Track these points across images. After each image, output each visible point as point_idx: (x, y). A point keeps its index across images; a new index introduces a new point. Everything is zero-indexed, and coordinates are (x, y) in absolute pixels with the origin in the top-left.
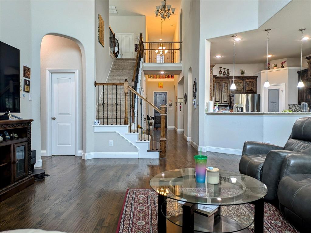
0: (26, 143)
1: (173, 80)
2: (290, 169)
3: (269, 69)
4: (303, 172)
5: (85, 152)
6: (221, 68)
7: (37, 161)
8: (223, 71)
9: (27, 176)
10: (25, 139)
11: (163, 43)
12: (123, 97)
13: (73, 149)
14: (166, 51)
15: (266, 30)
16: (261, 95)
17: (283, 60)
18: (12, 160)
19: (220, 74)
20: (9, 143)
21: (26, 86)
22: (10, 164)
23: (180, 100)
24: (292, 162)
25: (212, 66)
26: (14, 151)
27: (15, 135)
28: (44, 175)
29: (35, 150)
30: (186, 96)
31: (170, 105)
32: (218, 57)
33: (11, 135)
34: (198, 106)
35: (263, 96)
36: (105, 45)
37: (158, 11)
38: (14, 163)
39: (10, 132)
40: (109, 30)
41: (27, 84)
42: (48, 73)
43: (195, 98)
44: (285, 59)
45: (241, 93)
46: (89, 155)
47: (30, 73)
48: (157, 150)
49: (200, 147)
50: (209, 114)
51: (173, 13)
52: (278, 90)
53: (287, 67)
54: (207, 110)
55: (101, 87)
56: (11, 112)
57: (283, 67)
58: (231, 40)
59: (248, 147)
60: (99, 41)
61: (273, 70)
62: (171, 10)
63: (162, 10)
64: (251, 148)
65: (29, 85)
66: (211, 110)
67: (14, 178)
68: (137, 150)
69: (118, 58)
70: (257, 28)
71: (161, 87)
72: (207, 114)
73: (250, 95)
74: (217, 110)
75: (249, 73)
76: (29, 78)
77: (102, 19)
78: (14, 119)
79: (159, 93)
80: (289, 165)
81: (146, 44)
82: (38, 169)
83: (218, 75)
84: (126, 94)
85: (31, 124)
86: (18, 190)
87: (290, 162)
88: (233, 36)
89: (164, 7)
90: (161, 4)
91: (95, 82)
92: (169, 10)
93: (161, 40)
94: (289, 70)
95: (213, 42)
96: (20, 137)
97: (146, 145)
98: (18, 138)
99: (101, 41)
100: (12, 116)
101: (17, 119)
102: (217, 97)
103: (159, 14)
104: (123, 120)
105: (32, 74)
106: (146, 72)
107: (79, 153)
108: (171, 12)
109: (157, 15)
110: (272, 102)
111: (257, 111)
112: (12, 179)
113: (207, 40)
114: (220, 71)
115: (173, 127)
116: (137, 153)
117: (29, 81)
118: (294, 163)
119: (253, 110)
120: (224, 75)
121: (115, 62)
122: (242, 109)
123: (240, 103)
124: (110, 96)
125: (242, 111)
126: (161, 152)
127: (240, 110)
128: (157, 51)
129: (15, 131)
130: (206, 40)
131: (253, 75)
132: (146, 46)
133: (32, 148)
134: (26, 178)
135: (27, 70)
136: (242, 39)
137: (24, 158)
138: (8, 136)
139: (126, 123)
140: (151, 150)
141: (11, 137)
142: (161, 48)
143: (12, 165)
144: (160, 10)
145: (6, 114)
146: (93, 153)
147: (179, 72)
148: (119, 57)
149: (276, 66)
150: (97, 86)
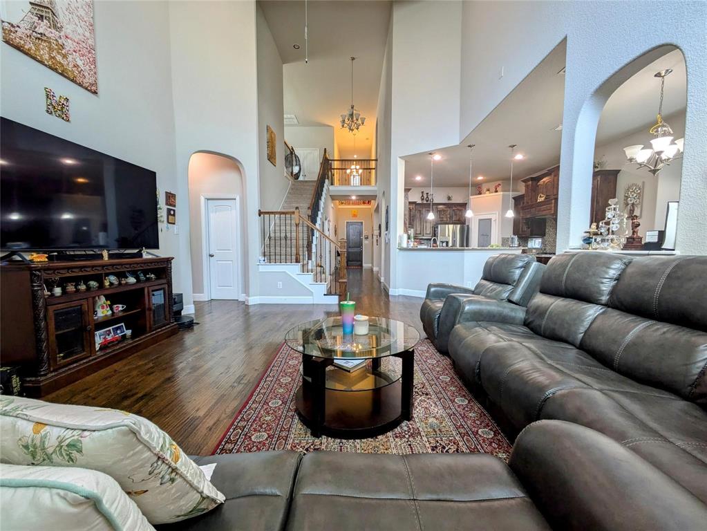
0: (166, 286)
1: (370, 207)
2: (464, 316)
3: (480, 193)
4: (477, 320)
5: (249, 296)
6: (423, 192)
7: (184, 307)
8: (425, 196)
9: (168, 325)
10: (164, 281)
11: (356, 160)
12: (294, 228)
13: (234, 293)
14: (360, 171)
15: (469, 146)
16: (470, 226)
17: (497, 183)
18: (147, 306)
19: (423, 200)
20: (142, 285)
21: (170, 217)
22: (143, 311)
23: (376, 232)
24: (467, 308)
25: (407, 190)
26: (149, 296)
27: (153, 276)
28: (193, 323)
29: (182, 294)
30: (380, 226)
31: (367, 238)
32: (419, 178)
33: (148, 276)
34: (389, 240)
35: (473, 227)
36: (277, 165)
37: (344, 121)
38: (150, 309)
39: (145, 272)
40: (284, 144)
41: (171, 213)
42: (202, 199)
43: (387, 230)
44: (500, 182)
45: (448, 224)
46: (253, 300)
47: (175, 200)
48: (335, 294)
49: (390, 290)
50: (402, 249)
51: (363, 123)
52: (490, 219)
53: (502, 191)
54: (400, 244)
55: (267, 216)
56: (146, 248)
57: (496, 191)
58: (429, 158)
59: (432, 289)
60: (269, 159)
61: (485, 195)
62: (359, 120)
63: (349, 120)
64: (435, 291)
65: (174, 215)
66: (405, 245)
67: (150, 328)
68: (311, 294)
69: (299, 179)
70: (458, 143)
71: (355, 216)
72: (400, 249)
73: (459, 226)
74: (412, 244)
75: (457, 199)
76: (175, 206)
77: (272, 132)
78: (150, 257)
79: (352, 223)
80: (462, 312)
81: (336, 162)
82: (186, 316)
83: (420, 201)
84: (297, 225)
85: (171, 263)
86: (155, 341)
87: (464, 308)
88: (430, 154)
89: (352, 115)
90: (347, 113)
91: (260, 211)
92: (357, 120)
93: (355, 156)
94: (503, 195)
95: (408, 160)
96: (158, 278)
97: (323, 287)
98: (156, 279)
99: (271, 158)
100: (147, 253)
101: (154, 257)
102: (419, 229)
103: (345, 125)
104: (294, 257)
105: (178, 201)
106: (333, 198)
107: (242, 298)
108: (360, 122)
109: (343, 126)
110: (483, 235)
111: (467, 246)
112: (148, 329)
113: (400, 157)
114: (423, 196)
115: (370, 265)
116: (311, 297)
117: (174, 211)
118: (468, 310)
119: (462, 245)
120: (427, 201)
121: (293, 185)
122: (447, 243)
123: (447, 235)
124: (283, 228)
125: (447, 245)
126: (340, 296)
127: (444, 244)
128: (348, 171)
129: (152, 271)
130: (398, 159)
131: (461, 202)
132: (336, 165)
133: (175, 291)
134: (167, 327)
135: (170, 197)
136: (442, 157)
137: (163, 302)
138: (142, 277)
139: (297, 261)
140: (329, 293)
141: (147, 278)
142: (353, 167)
143: (147, 313)
144: (346, 120)
145: (141, 251)
146: (258, 297)
147: (374, 197)
148: (301, 178)
149: (488, 190)
150: (262, 215)
